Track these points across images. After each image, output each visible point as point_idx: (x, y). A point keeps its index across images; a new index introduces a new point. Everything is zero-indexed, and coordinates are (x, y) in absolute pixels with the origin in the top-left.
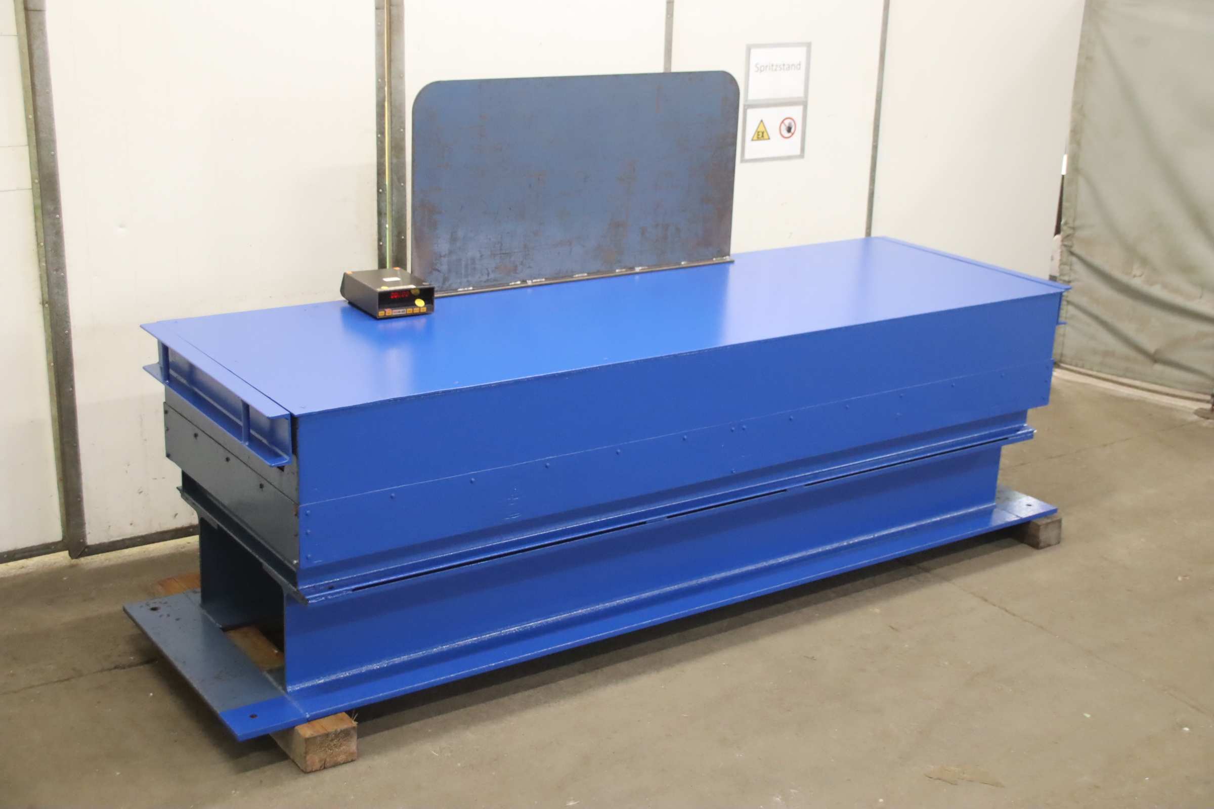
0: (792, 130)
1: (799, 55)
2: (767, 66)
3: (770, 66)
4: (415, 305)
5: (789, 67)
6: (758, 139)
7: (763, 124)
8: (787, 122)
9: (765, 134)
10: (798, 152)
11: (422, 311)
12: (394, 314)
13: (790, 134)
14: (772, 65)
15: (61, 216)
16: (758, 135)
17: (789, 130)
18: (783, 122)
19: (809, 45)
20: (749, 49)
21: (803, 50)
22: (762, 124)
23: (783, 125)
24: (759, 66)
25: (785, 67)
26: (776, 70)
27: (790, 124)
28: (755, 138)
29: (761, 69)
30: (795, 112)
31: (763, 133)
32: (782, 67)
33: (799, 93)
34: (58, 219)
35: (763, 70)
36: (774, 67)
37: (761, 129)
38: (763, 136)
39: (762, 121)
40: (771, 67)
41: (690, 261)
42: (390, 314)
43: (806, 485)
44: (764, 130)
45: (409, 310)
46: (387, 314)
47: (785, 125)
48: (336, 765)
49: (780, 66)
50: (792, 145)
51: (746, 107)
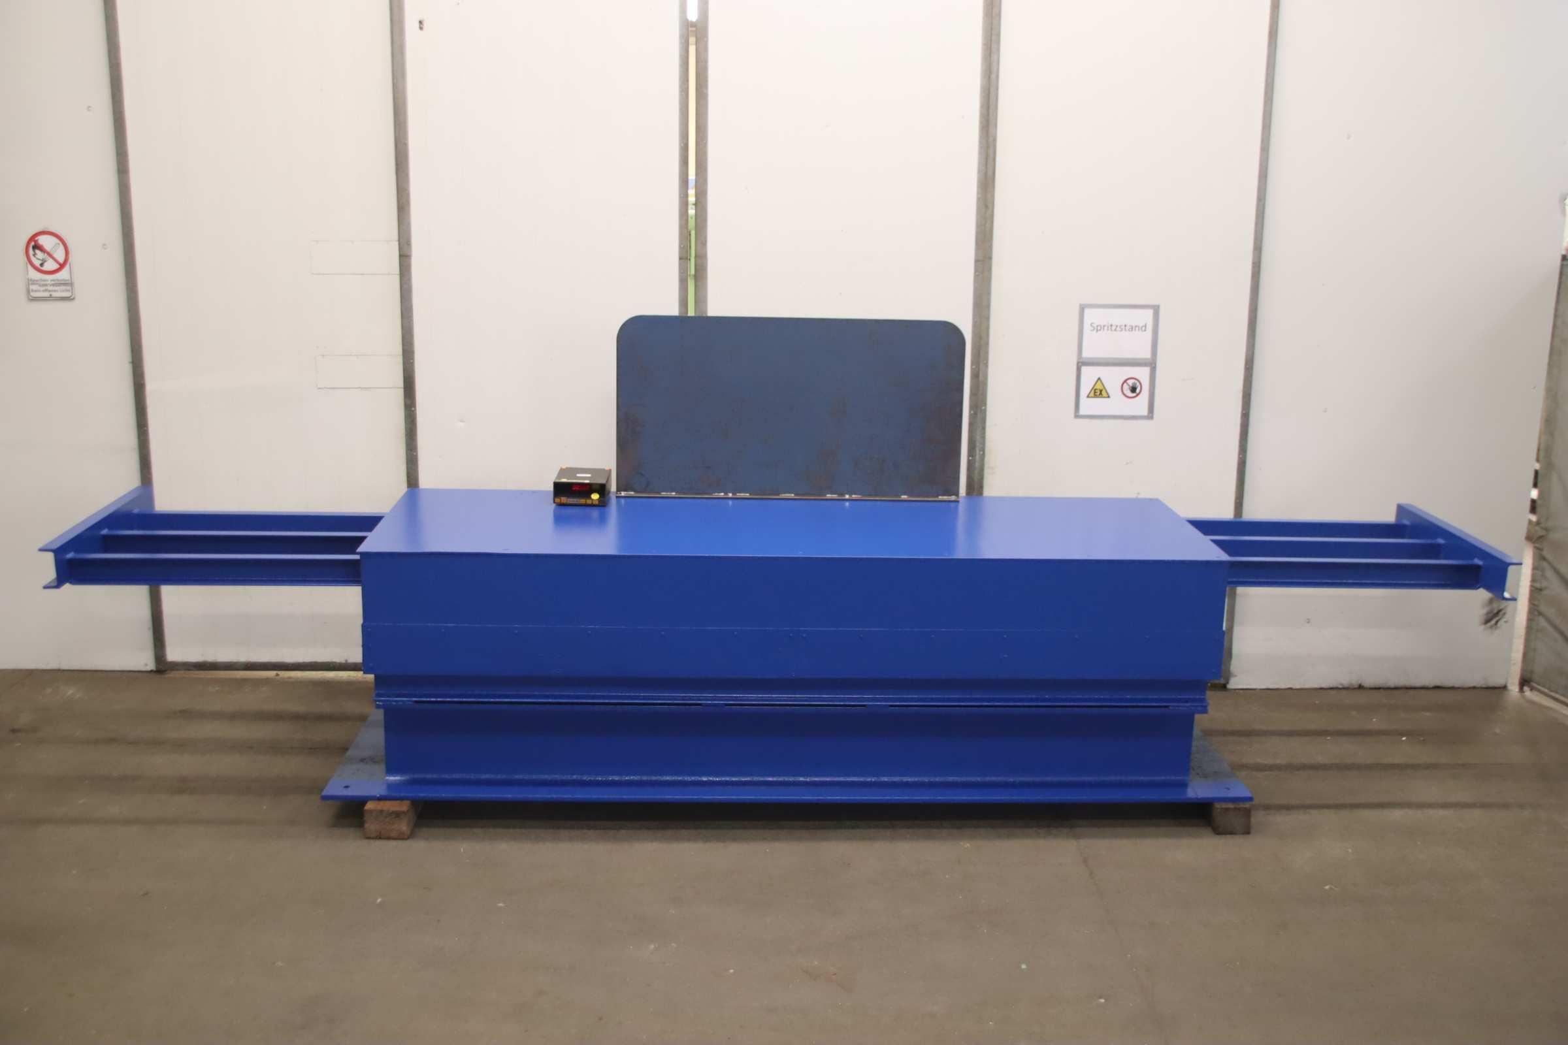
0: (1138, 391)
1: (1147, 316)
2: (1104, 326)
3: (1108, 327)
4: (590, 498)
5: (1132, 328)
6: (1095, 396)
7: (1101, 381)
8: (1131, 382)
9: (1104, 392)
10: (1145, 412)
11: (594, 503)
12: (568, 502)
13: (1134, 395)
14: (1111, 326)
15: (415, 410)
16: (1095, 392)
17: (1133, 389)
18: (1125, 381)
19: (1156, 309)
20: (1082, 309)
21: (1150, 312)
22: (1099, 382)
23: (1125, 384)
24: (1095, 326)
25: (1127, 328)
26: (1115, 330)
27: (1135, 384)
28: (1092, 394)
29: (1098, 328)
30: (1143, 374)
31: (1101, 391)
32: (1123, 327)
33: (1146, 354)
34: (413, 411)
35: (1100, 330)
36: (1114, 328)
37: (1099, 386)
38: (1101, 393)
39: (1099, 379)
40: (1110, 327)
41: (910, 495)
42: (565, 502)
43: (892, 706)
44: (1101, 388)
45: (582, 501)
46: (562, 502)
47: (1129, 385)
48: (389, 838)
49: (1120, 326)
50: (1139, 405)
51: (1080, 364)
